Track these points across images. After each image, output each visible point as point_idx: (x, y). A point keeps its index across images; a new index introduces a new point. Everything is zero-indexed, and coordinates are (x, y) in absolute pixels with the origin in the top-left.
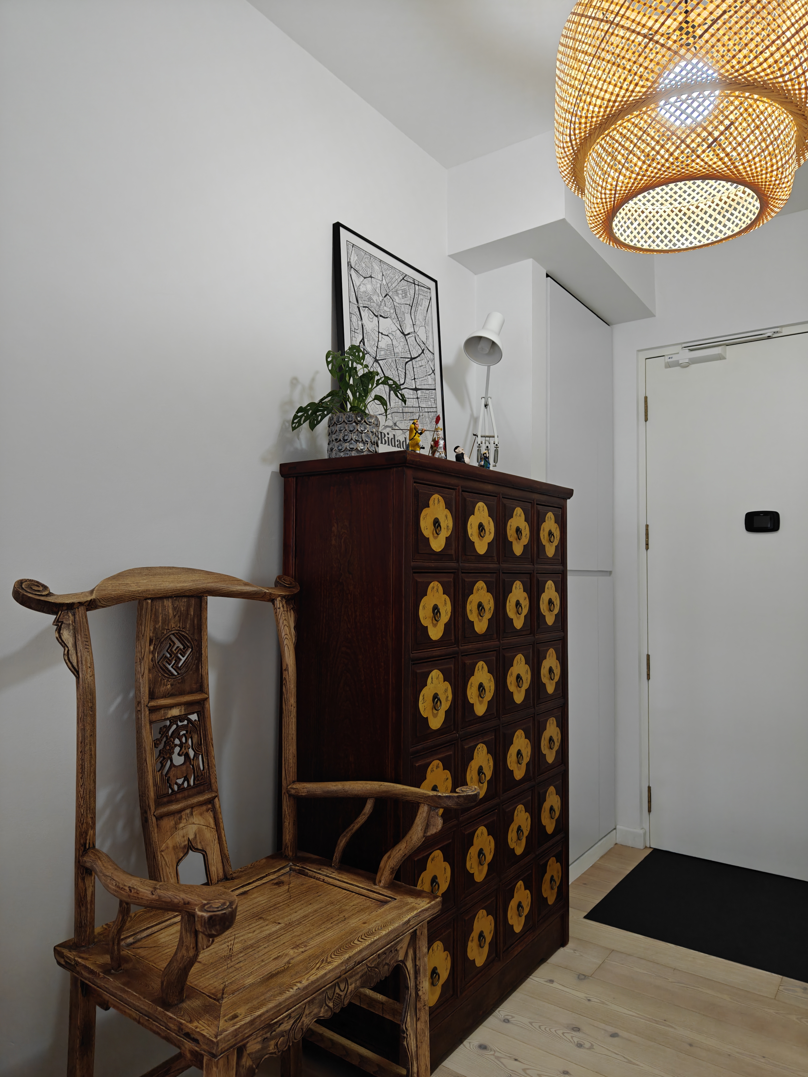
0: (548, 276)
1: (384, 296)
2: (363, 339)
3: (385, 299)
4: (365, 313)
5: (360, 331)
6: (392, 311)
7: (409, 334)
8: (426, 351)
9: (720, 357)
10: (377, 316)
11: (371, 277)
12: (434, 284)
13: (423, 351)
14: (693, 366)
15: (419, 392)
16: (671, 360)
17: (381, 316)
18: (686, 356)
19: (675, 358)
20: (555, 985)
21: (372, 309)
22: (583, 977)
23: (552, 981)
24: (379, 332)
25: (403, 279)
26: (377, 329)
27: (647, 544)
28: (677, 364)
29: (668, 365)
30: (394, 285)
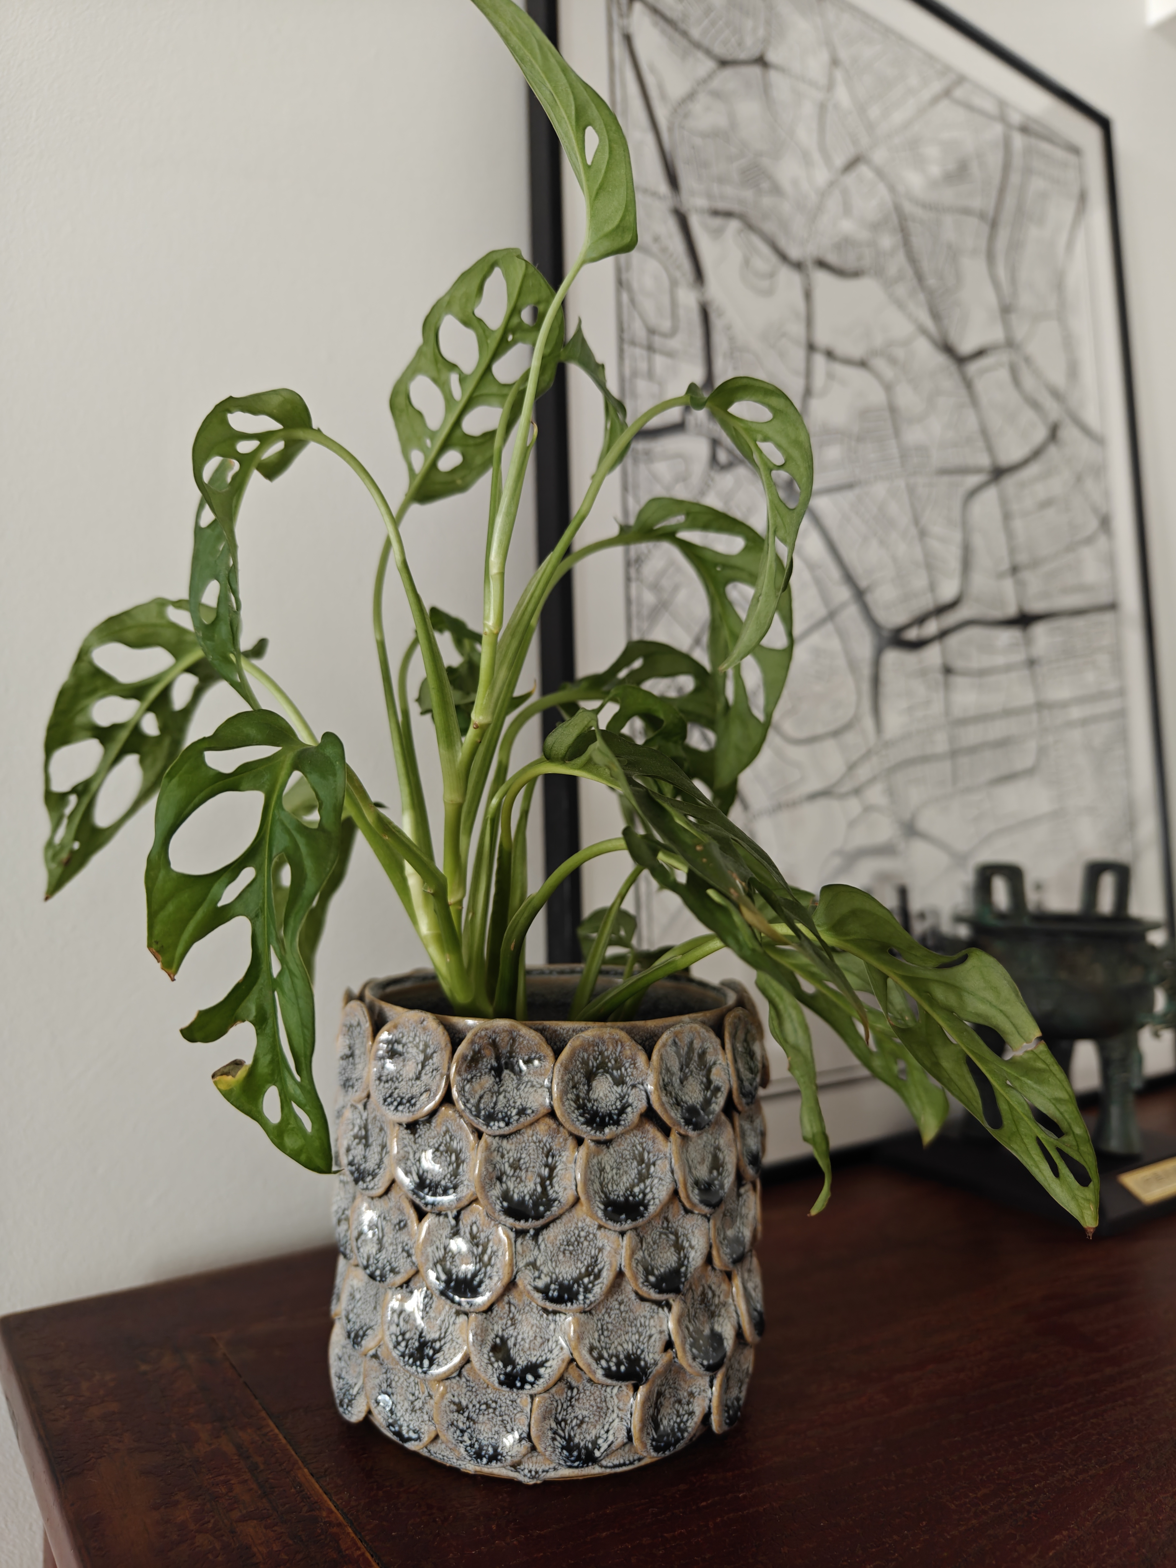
4: (722, 247)
7: (980, 353)
10: (798, 266)
11: (761, 61)
12: (1095, 130)
13: (1054, 433)
15: (1039, 630)
17: (822, 264)
24: (811, 347)
25: (947, 93)
26: (798, 330)
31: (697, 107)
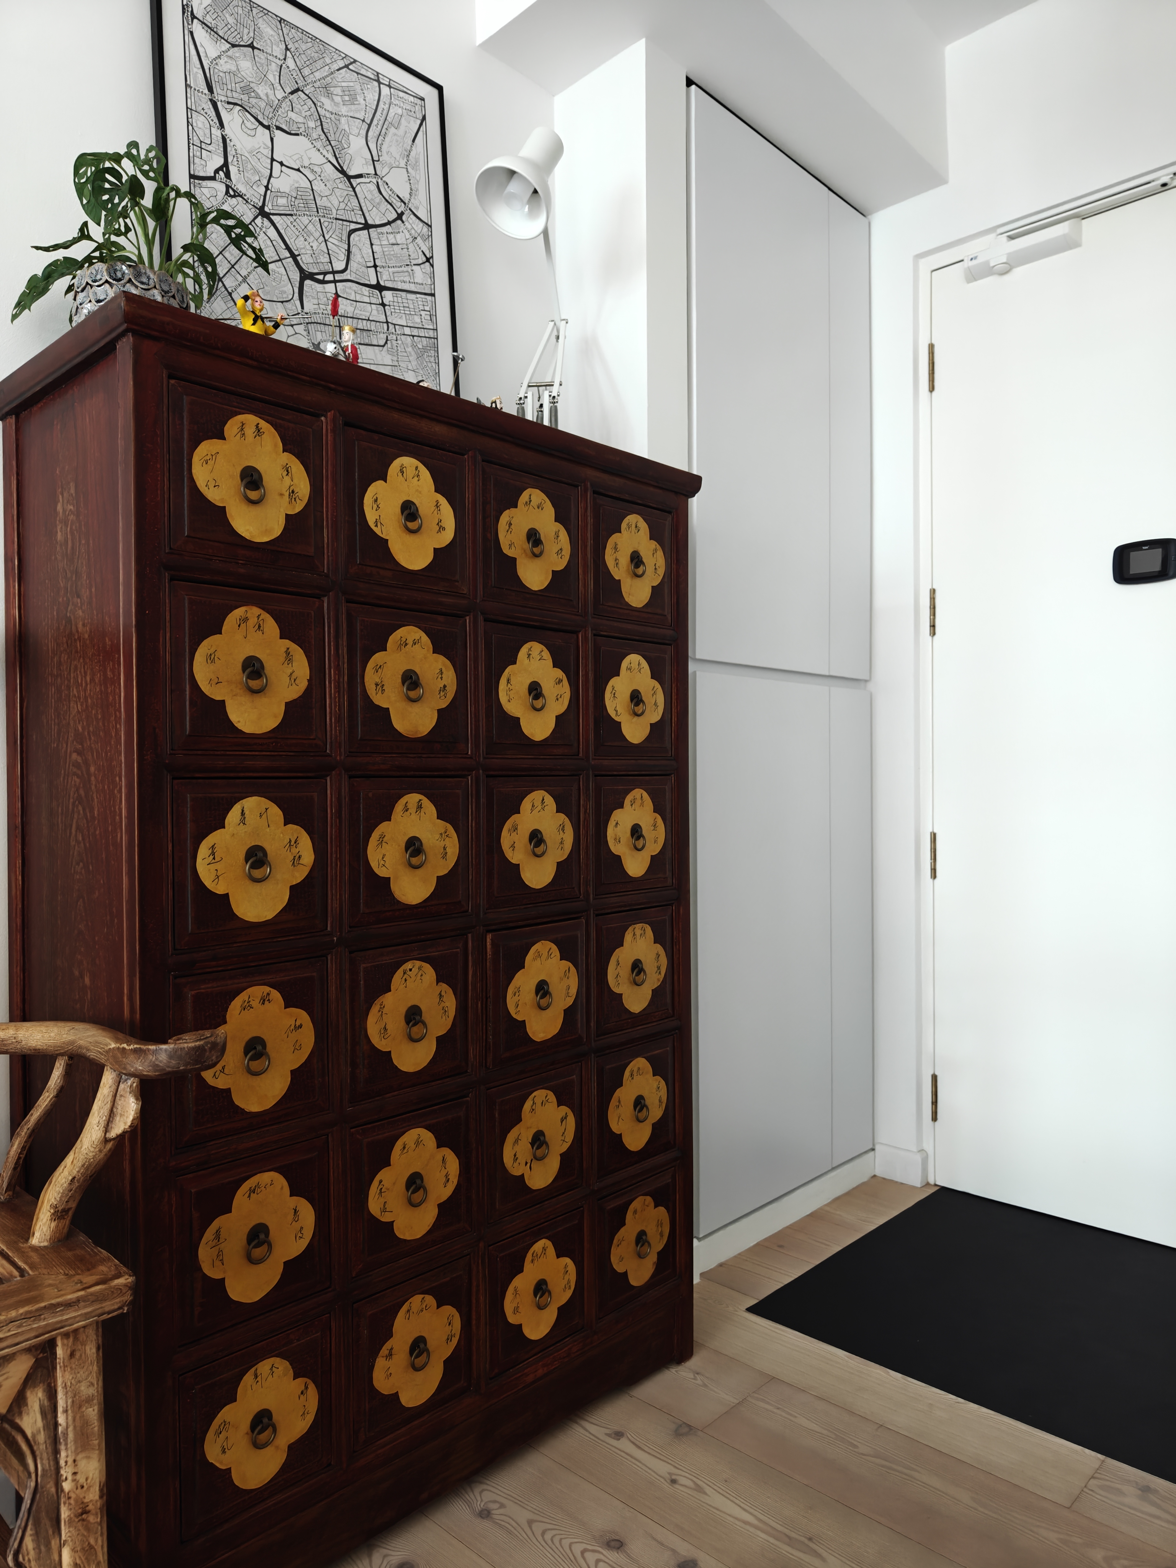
0: (690, 82)
1: (288, 90)
2: (226, 164)
3: (293, 97)
4: (231, 114)
5: (216, 148)
6: (312, 124)
8: (409, 218)
10: (268, 127)
12: (435, 92)
13: (400, 215)
14: (1018, 271)
15: (386, 293)
16: (974, 262)
17: (278, 128)
18: (1004, 250)
19: (984, 259)
20: (624, 1444)
21: (253, 111)
22: (685, 1430)
23: (619, 1435)
24: (273, 160)
25: (346, 67)
26: (267, 152)
27: (933, 626)
28: (987, 270)
29: (972, 276)
30: (318, 75)
31: (221, 62)
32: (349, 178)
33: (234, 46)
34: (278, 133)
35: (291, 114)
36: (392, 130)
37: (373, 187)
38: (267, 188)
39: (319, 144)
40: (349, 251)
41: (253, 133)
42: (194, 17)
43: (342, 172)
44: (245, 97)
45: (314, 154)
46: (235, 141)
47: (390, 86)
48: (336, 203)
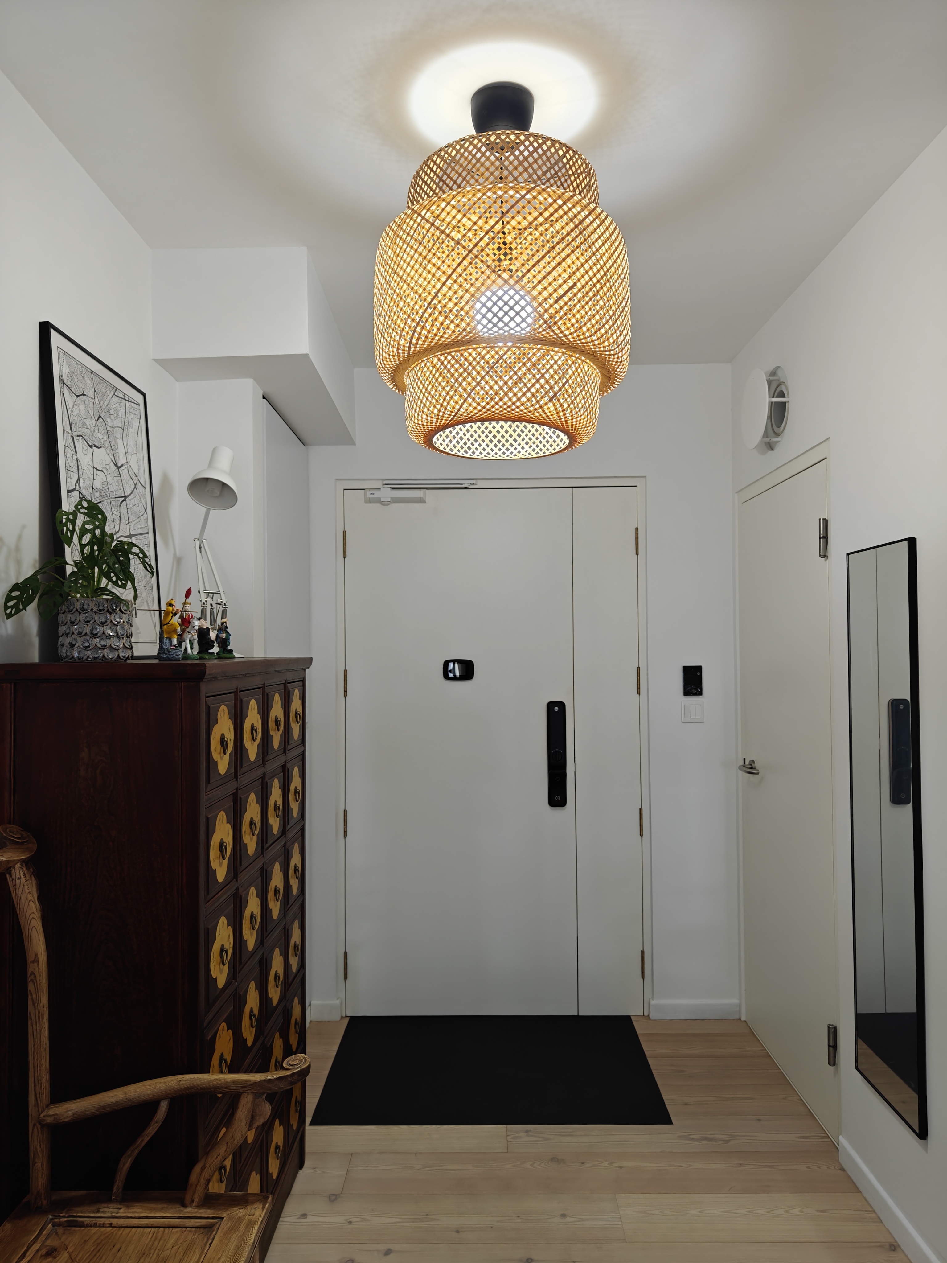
0: (264, 398)
1: (96, 419)
2: (79, 479)
3: (98, 422)
4: (80, 444)
5: (75, 469)
6: (105, 438)
7: (122, 466)
8: (139, 486)
9: (421, 501)
10: (91, 446)
11: (83, 395)
12: (141, 397)
13: (135, 485)
14: (394, 505)
15: (133, 539)
16: (372, 496)
17: (95, 446)
18: (387, 494)
19: (377, 494)
20: (310, 1219)
21: (86, 437)
22: (334, 1198)
23: (304, 1216)
25: (114, 394)
26: (91, 463)
27: (346, 691)
28: (378, 501)
29: (369, 501)
30: (106, 404)
31: (74, 410)
32: (118, 468)
33: (78, 396)
34: (95, 448)
35: (99, 435)
36: (131, 430)
37: (126, 471)
38: (93, 488)
39: (108, 450)
40: (120, 517)
41: (85, 452)
42: (64, 383)
43: (116, 465)
44: (83, 430)
45: (107, 457)
46: (81, 460)
47: (129, 401)
48: (115, 487)
